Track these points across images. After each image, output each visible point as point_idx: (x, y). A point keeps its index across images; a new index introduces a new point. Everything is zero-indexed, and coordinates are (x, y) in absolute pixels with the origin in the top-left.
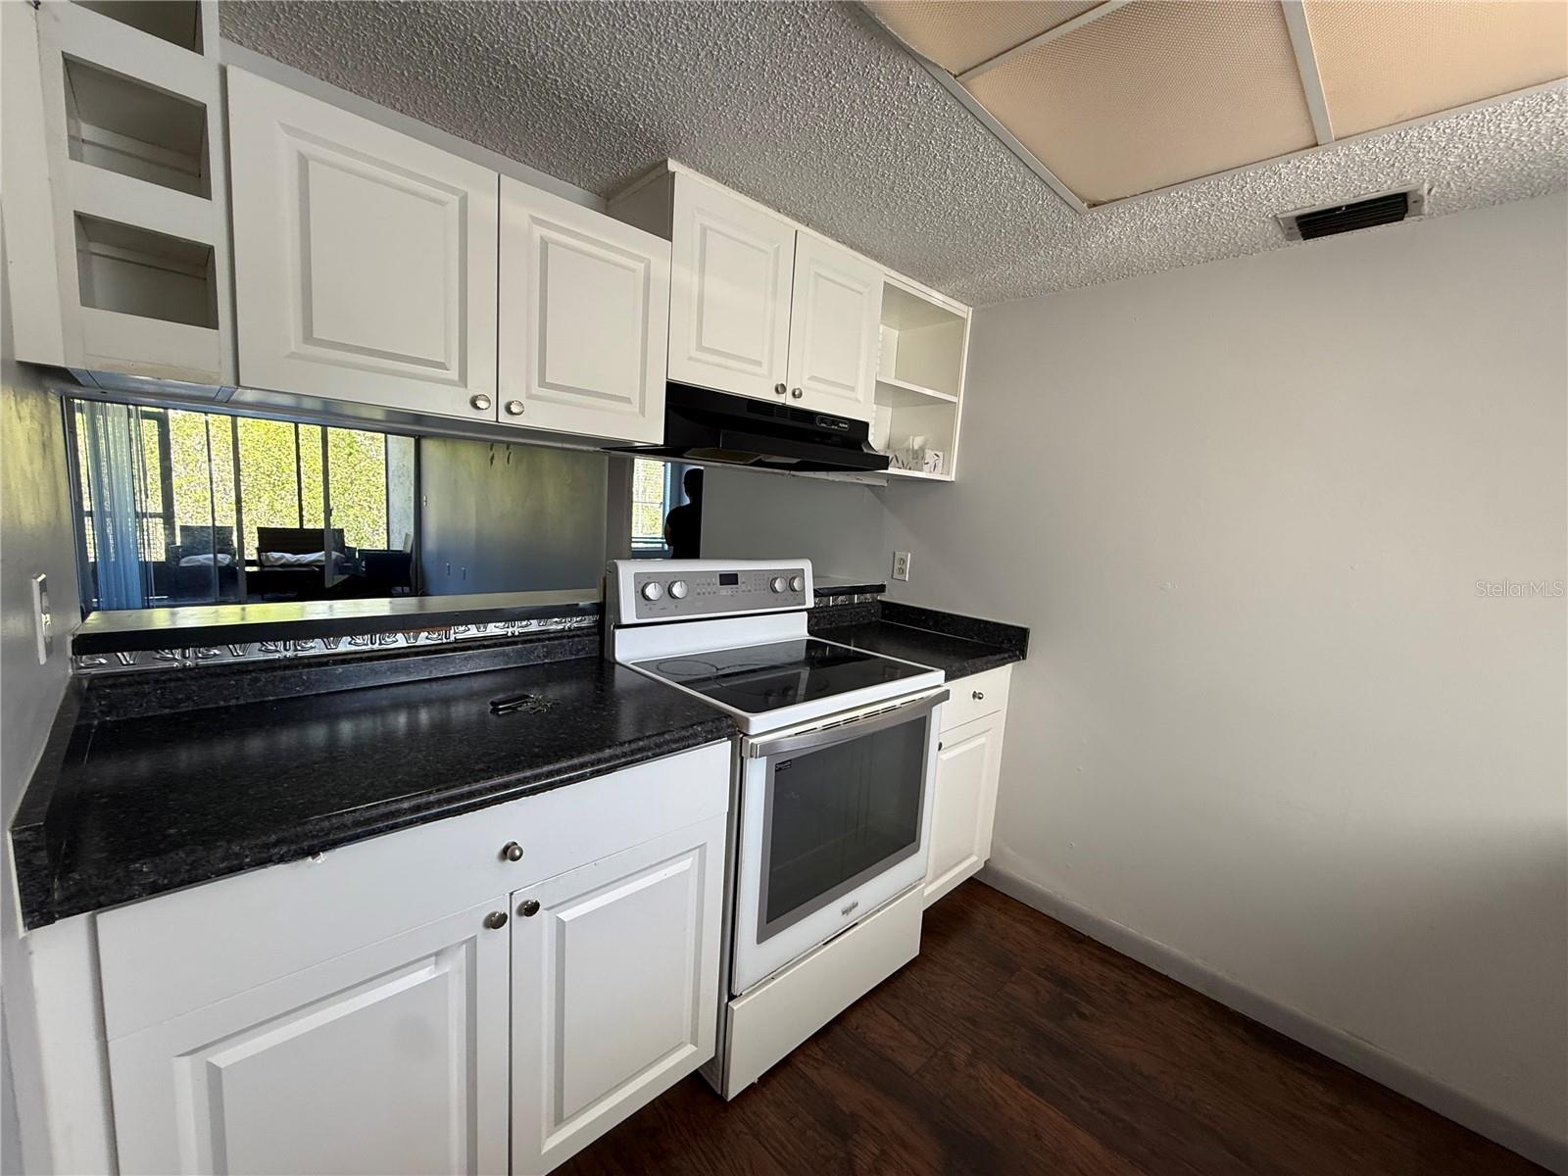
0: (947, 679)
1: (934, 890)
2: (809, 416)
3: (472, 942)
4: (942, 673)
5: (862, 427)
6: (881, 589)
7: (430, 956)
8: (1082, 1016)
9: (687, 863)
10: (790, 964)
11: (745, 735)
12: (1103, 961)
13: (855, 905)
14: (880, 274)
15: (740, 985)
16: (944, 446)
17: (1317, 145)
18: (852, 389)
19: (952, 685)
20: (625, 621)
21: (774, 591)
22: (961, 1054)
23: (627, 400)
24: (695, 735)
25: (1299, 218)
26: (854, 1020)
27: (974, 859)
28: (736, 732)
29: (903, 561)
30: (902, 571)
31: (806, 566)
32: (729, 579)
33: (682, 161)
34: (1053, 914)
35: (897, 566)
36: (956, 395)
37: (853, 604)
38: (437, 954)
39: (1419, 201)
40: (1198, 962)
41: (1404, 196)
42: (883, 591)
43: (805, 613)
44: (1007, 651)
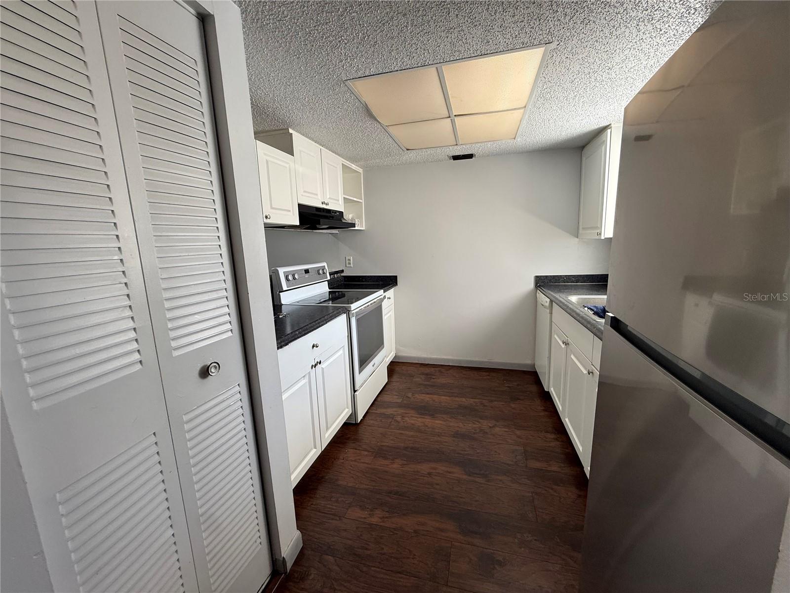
0: (384, 292)
1: (388, 360)
2: (329, 211)
3: (309, 373)
4: (382, 291)
5: (341, 213)
6: (342, 271)
7: (302, 378)
8: (434, 379)
9: (341, 352)
10: (365, 381)
11: (349, 311)
12: (434, 367)
13: (375, 364)
14: (341, 160)
15: (356, 388)
16: (360, 217)
17: (457, 145)
18: (338, 200)
19: (385, 294)
20: (284, 289)
21: (319, 274)
22: (410, 395)
23: (290, 211)
24: (340, 312)
25: (453, 156)
26: (379, 399)
27: (393, 352)
28: (347, 311)
29: (349, 260)
30: (350, 264)
31: (325, 264)
32: (307, 271)
33: (293, 129)
34: (417, 362)
35: (347, 262)
36: (362, 199)
37: (335, 278)
38: (304, 377)
39: (475, 155)
40: (456, 358)
41: (472, 154)
42: (343, 272)
43: (327, 282)
44: (392, 284)
